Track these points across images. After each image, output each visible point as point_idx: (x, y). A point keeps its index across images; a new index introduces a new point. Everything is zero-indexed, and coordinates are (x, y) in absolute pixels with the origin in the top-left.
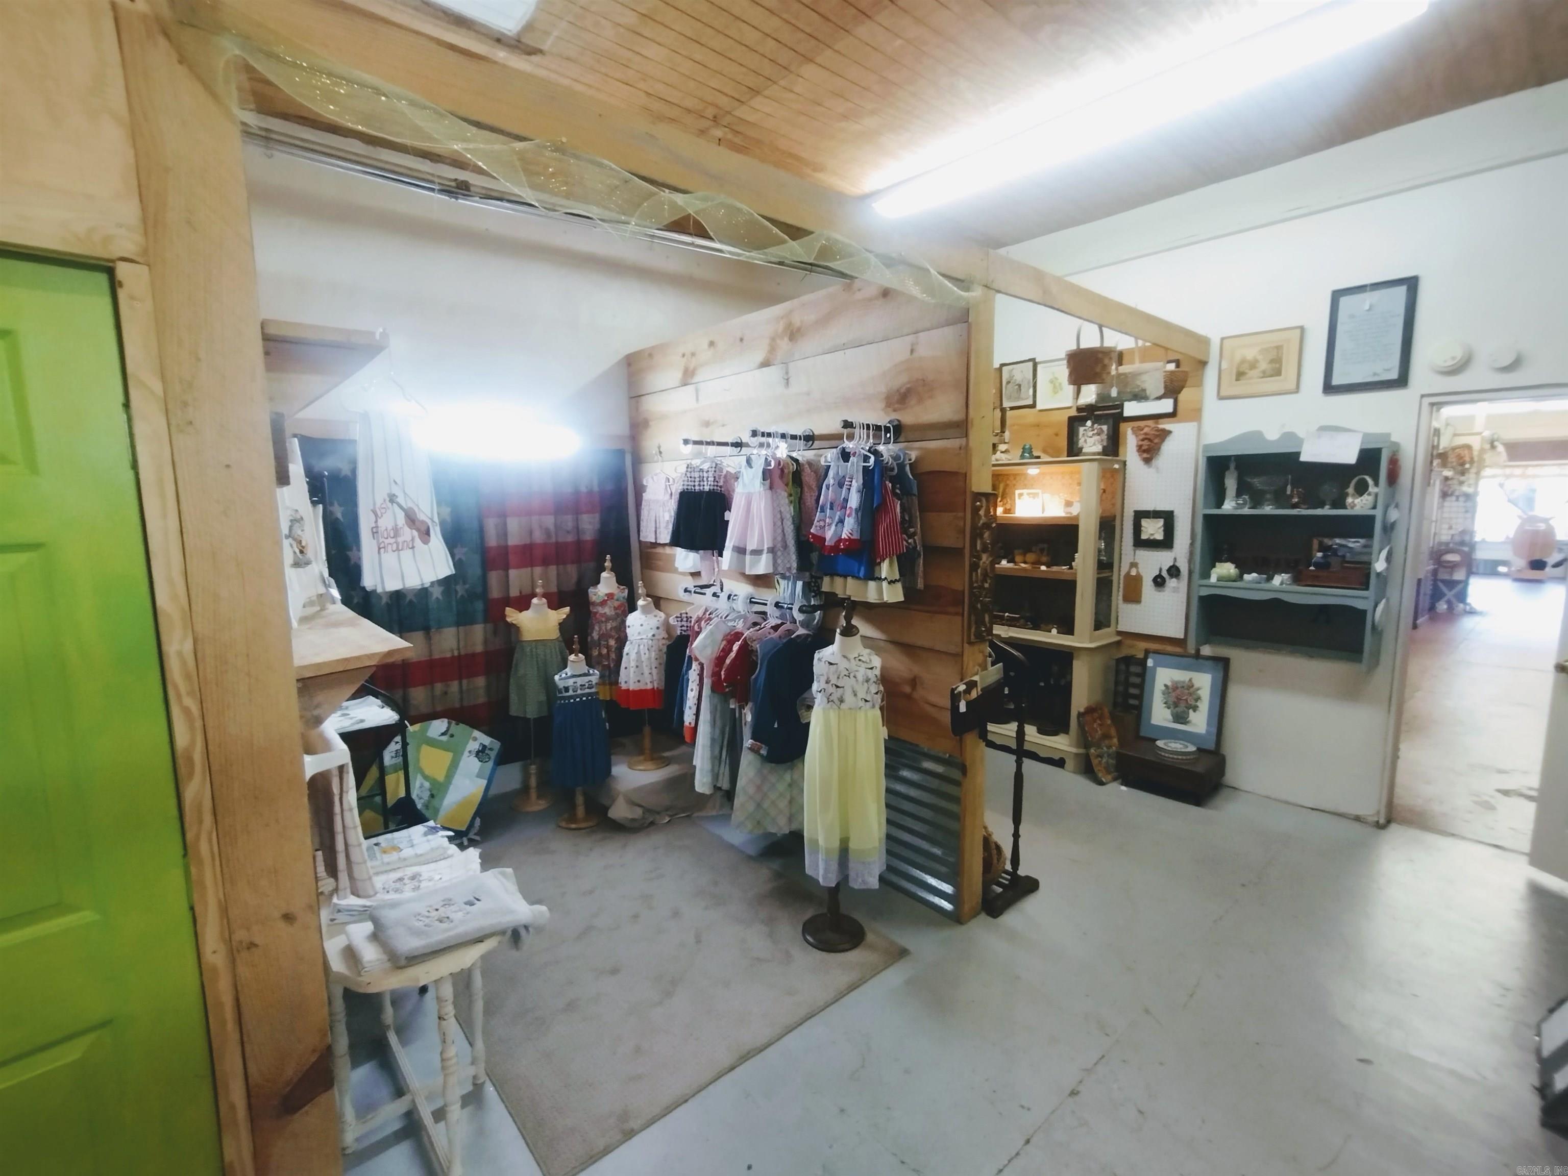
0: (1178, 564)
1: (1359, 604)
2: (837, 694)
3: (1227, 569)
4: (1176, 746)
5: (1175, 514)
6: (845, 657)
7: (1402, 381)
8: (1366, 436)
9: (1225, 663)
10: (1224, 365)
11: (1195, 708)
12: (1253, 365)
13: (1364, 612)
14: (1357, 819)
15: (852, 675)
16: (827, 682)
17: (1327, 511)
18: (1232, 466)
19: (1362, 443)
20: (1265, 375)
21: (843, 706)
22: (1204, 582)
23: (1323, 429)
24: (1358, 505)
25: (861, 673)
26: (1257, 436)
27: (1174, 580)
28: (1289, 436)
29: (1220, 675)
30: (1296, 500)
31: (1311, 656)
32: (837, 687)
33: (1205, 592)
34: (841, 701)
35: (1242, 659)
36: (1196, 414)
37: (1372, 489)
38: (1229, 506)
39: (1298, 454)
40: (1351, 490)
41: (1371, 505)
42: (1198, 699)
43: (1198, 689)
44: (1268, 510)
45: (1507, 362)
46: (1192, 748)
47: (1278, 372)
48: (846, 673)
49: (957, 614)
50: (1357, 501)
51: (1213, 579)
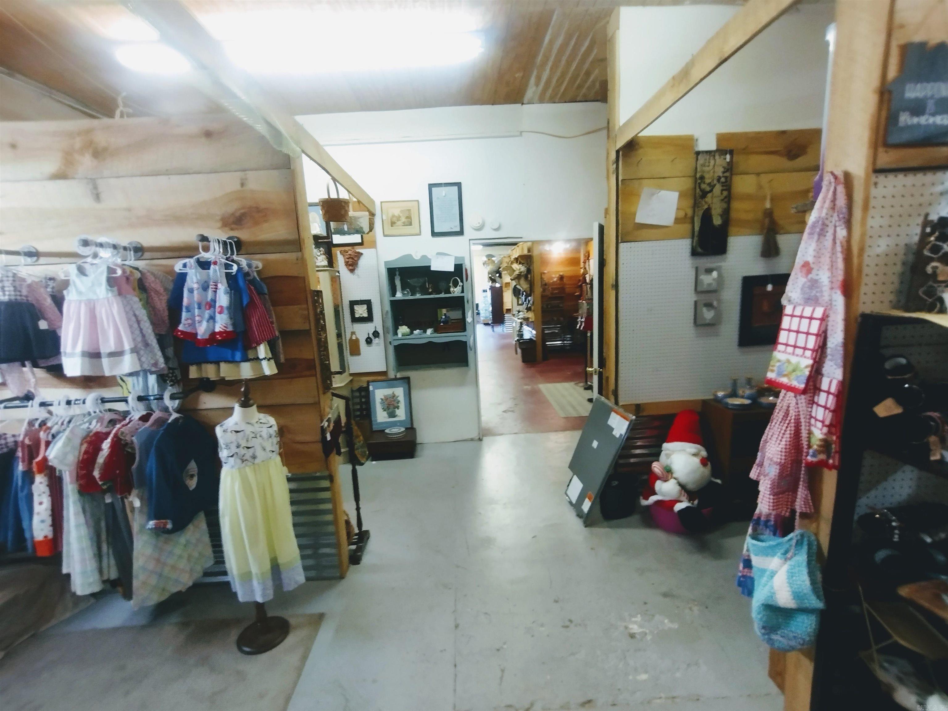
0: (377, 330)
1: (463, 339)
2: (250, 452)
3: (403, 329)
4: (395, 430)
5: (372, 301)
6: (248, 423)
7: (461, 233)
8: (456, 258)
9: (407, 380)
10: (384, 218)
11: (398, 407)
12: (399, 219)
13: (466, 342)
14: (472, 440)
15: (258, 436)
16: (238, 447)
17: (443, 295)
18: (397, 273)
19: (455, 261)
20: (405, 225)
21: (257, 461)
22: (395, 337)
23: (439, 254)
24: (456, 291)
25: (265, 432)
26: (409, 256)
27: (377, 339)
28: (424, 257)
29: (407, 386)
30: (430, 290)
31: (444, 368)
32: (248, 448)
33: (396, 343)
34: (254, 457)
35: (414, 375)
36: (373, 245)
37: (460, 284)
38: (399, 295)
39: (430, 267)
40: (451, 284)
41: (460, 292)
42: (399, 402)
43: (398, 396)
44: (418, 296)
45: (496, 227)
46: (403, 429)
47: (410, 224)
48: (253, 435)
49: (311, 376)
50: (455, 289)
51: (400, 335)
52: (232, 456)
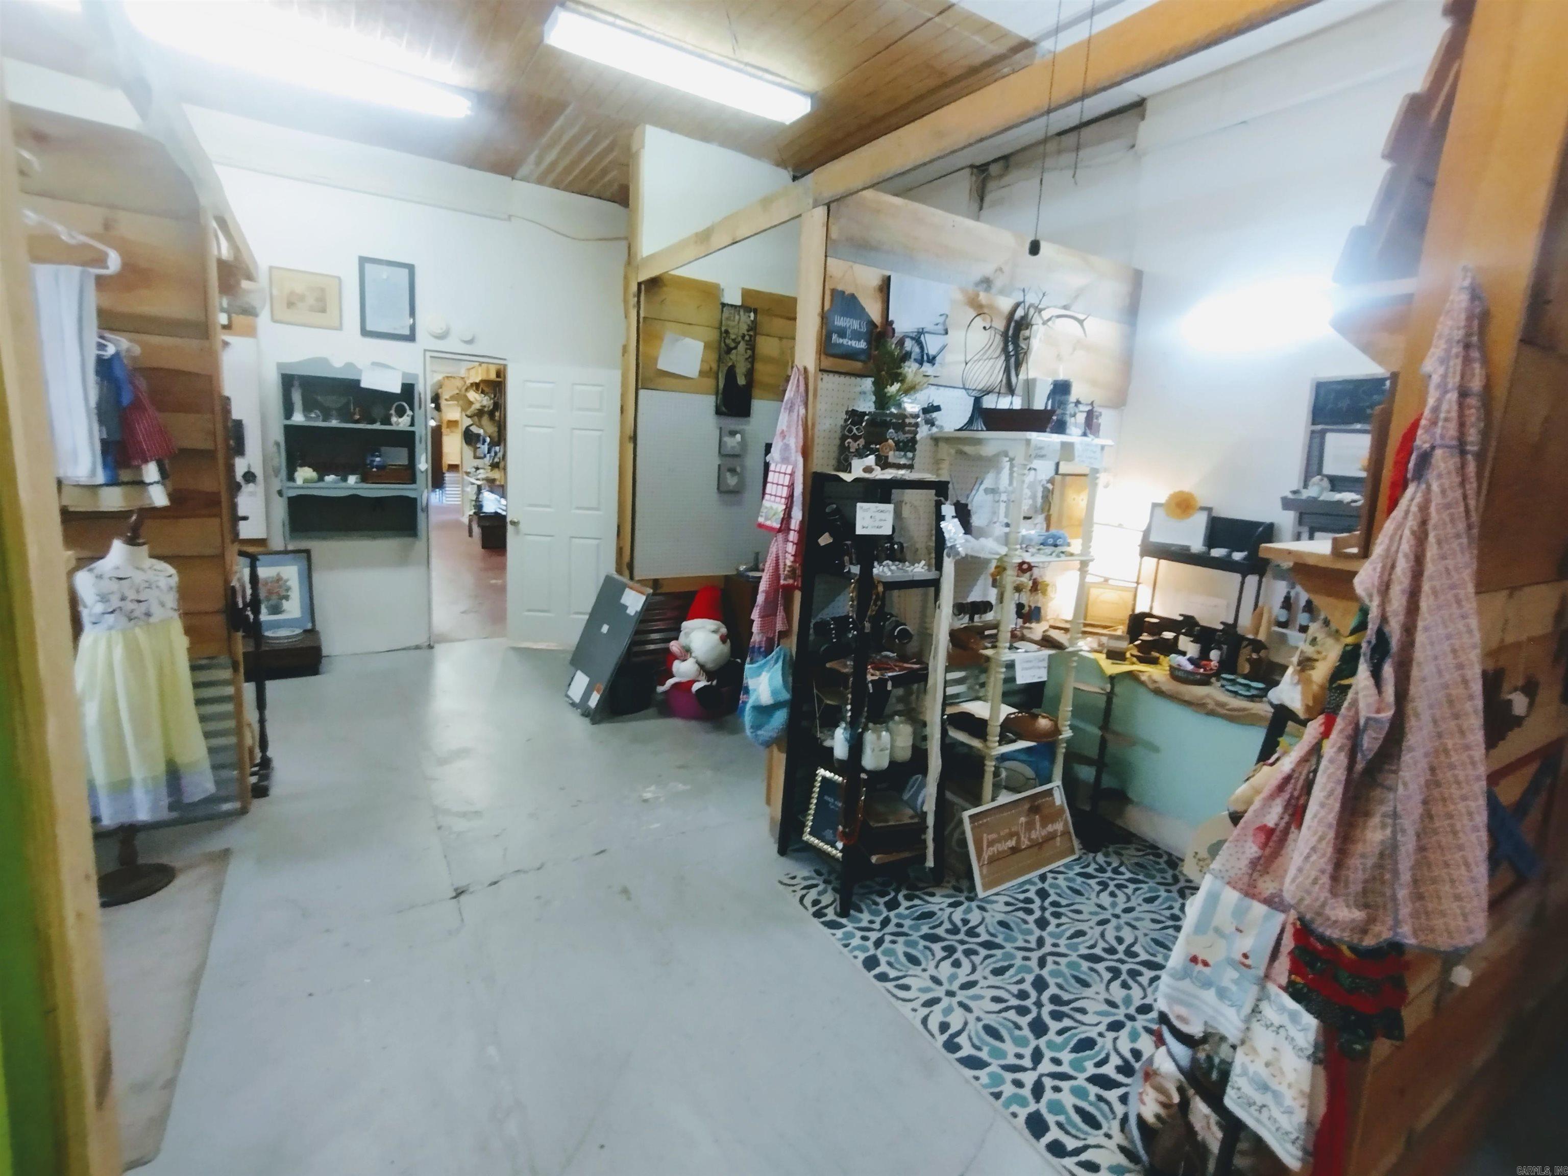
0: (253, 470)
1: (411, 494)
2: (143, 608)
3: (304, 474)
4: (283, 633)
5: (244, 422)
6: (138, 568)
7: (411, 337)
8: (405, 375)
9: (307, 553)
10: (275, 292)
11: (287, 598)
12: (302, 298)
13: (415, 500)
14: (417, 647)
15: (154, 586)
17: (377, 426)
18: (296, 383)
19: (403, 379)
20: (312, 309)
22: (291, 484)
23: (374, 364)
24: (401, 423)
26: (324, 361)
27: (251, 485)
28: (350, 366)
29: (305, 563)
30: (357, 417)
31: (374, 538)
32: (139, 601)
33: (293, 493)
35: (321, 548)
36: (251, 332)
37: (409, 412)
38: (298, 418)
39: (358, 381)
40: (393, 412)
41: (409, 423)
42: (288, 589)
43: (287, 581)
44: (334, 423)
45: (468, 338)
46: (298, 631)
47: (323, 310)
48: (147, 585)
49: (215, 516)
50: (400, 420)
51: (299, 481)
52: (112, 612)
